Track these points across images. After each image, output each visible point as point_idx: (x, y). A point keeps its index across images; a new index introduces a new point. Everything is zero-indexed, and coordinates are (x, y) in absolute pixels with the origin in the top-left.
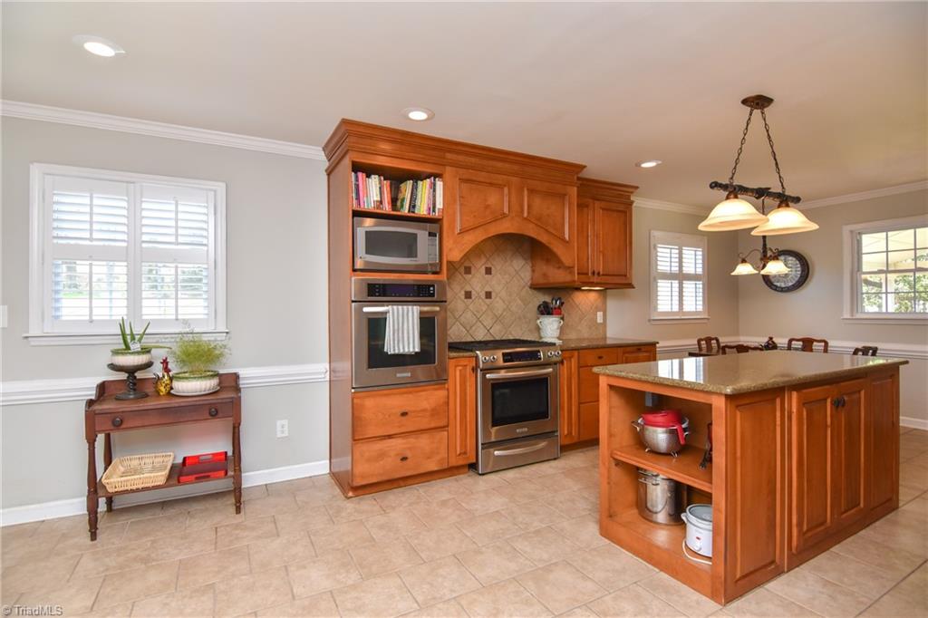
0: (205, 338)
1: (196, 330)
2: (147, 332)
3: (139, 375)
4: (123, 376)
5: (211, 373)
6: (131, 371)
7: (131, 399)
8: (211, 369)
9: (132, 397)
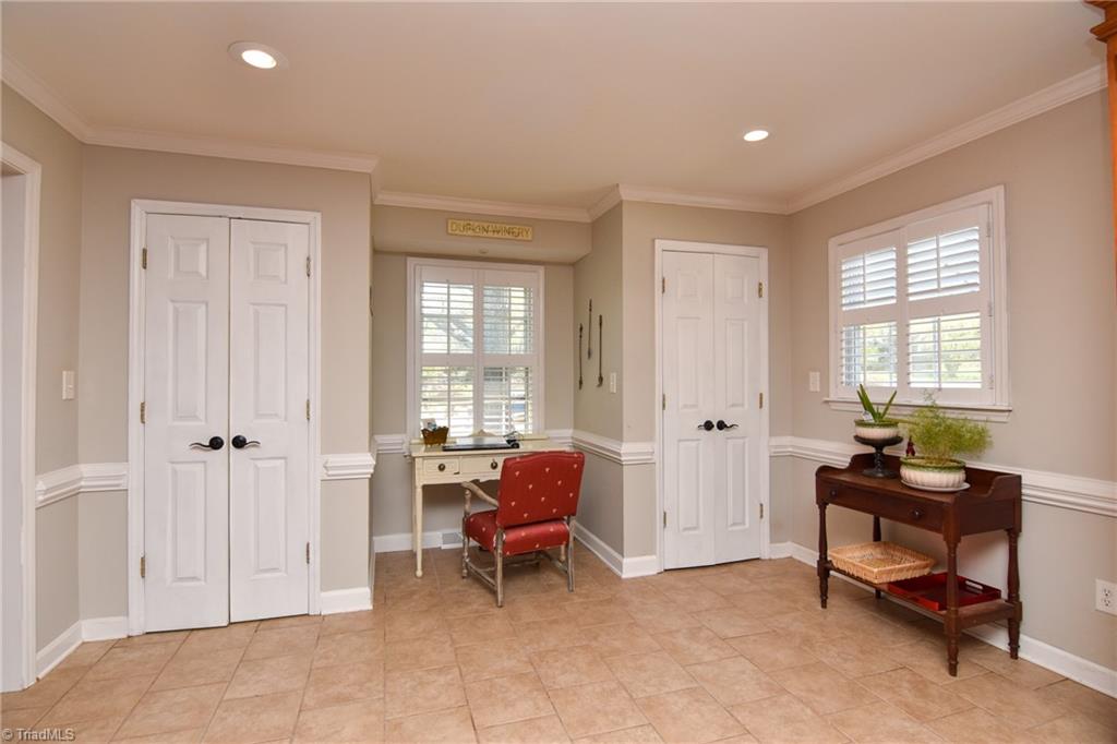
0: (950, 415)
1: (939, 403)
2: (893, 402)
3: (887, 451)
4: (872, 450)
5: (955, 464)
6: (879, 444)
7: (880, 478)
8: (958, 459)
9: (880, 475)
